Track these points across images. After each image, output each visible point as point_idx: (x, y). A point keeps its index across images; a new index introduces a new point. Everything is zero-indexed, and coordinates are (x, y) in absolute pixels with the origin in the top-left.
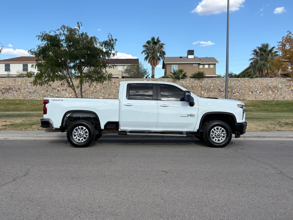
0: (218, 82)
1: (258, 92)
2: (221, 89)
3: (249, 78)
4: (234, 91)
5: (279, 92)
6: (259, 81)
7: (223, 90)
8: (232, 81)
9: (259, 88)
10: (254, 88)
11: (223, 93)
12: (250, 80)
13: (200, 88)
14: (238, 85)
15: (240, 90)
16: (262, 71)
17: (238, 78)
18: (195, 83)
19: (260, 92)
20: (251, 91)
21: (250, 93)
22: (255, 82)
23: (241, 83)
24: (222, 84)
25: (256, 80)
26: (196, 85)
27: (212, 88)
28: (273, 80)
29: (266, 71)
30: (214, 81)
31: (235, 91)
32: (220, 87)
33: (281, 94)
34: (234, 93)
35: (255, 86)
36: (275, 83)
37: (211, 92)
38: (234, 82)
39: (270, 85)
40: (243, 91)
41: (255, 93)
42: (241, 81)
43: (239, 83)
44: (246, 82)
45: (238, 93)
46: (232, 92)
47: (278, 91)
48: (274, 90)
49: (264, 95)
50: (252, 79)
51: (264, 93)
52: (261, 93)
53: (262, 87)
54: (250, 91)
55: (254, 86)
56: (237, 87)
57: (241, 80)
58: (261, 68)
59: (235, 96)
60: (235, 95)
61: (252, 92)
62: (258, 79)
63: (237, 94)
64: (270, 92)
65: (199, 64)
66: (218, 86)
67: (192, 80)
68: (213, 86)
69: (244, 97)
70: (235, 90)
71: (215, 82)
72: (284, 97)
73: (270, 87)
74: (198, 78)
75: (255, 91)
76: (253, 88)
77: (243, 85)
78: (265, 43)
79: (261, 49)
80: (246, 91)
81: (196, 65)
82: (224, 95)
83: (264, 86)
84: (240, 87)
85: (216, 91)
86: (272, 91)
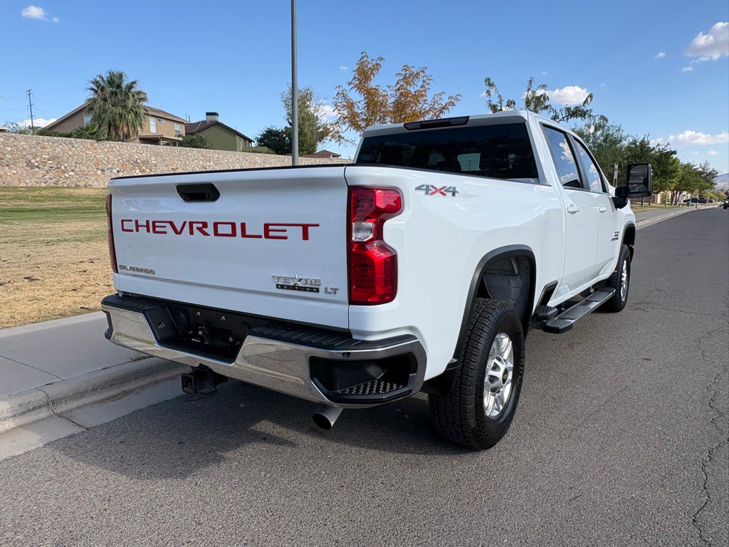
0: (23, 143)
1: (114, 170)
2: (33, 161)
3: (93, 141)
4: (63, 168)
6: (115, 149)
7: (36, 164)
8: (56, 144)
9: (116, 163)
10: (106, 163)
11: (37, 169)
12: (96, 144)
14: (71, 153)
15: (78, 166)
16: (116, 128)
17: (69, 139)
19: (118, 171)
20: (100, 167)
21: (99, 172)
22: (106, 150)
23: (78, 149)
24: (34, 150)
25: (108, 146)
27: (8, 156)
28: (140, 148)
29: (125, 130)
30: (12, 140)
31: (65, 167)
32: (29, 157)
34: (64, 172)
35: (108, 158)
36: (144, 155)
37: (8, 166)
38: (61, 147)
39: (137, 157)
40: (83, 168)
41: (108, 172)
42: (76, 145)
43: (74, 149)
44: (89, 150)
45: (72, 171)
46: (58, 168)
47: (150, 170)
48: (144, 168)
50: (101, 144)
53: (121, 161)
54: (98, 169)
55: (106, 159)
56: (70, 158)
57: (76, 143)
58: (114, 121)
59: (67, 178)
60: (67, 176)
61: (103, 170)
62: (112, 144)
63: (72, 173)
66: (25, 153)
68: (12, 153)
69: (86, 180)
70: (66, 165)
71: (15, 143)
73: (137, 162)
75: (108, 169)
76: (104, 161)
77: (81, 153)
78: (116, 70)
79: (111, 82)
80: (90, 168)
82: (40, 176)
83: (124, 160)
84: (76, 157)
85: (21, 165)
86: (140, 169)
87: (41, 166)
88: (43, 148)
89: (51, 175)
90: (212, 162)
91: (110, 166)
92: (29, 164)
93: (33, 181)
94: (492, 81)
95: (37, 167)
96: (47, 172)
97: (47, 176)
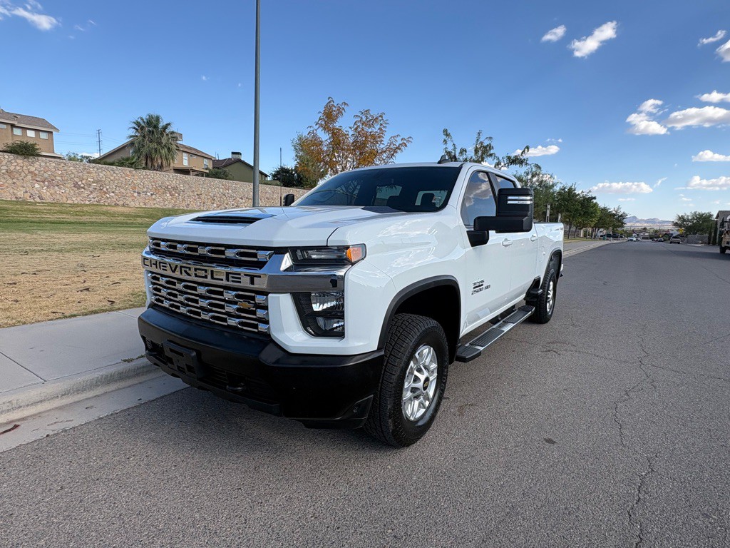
0: (71, 168)
1: (148, 194)
2: (80, 183)
3: (132, 169)
4: (105, 189)
5: (180, 197)
6: (150, 176)
7: (82, 185)
9: (150, 187)
10: (142, 187)
11: (83, 190)
12: (134, 172)
13: (29, 177)
14: (112, 178)
15: (118, 188)
16: (152, 160)
18: (16, 164)
19: (152, 195)
20: (136, 191)
21: (136, 195)
22: (142, 177)
23: (119, 175)
24: (81, 174)
25: (144, 173)
26: (18, 168)
27: (59, 178)
28: (171, 176)
29: (159, 161)
30: (63, 165)
31: (107, 189)
32: (76, 179)
33: (183, 200)
34: (106, 193)
36: (174, 182)
37: (58, 186)
38: (104, 173)
39: (168, 184)
40: (122, 190)
41: (143, 195)
42: (117, 172)
43: (115, 175)
44: (128, 176)
45: (113, 192)
46: (101, 190)
47: (179, 195)
48: (174, 192)
49: (158, 200)
50: (138, 171)
51: (158, 196)
52: (154, 197)
53: (155, 186)
54: (134, 192)
55: (142, 184)
56: (111, 182)
57: (117, 170)
58: (151, 154)
59: (108, 198)
60: (108, 196)
61: (139, 193)
62: (148, 172)
63: (112, 194)
64: (168, 195)
65: (13, 126)
66: (73, 176)
67: (6, 157)
68: (61, 176)
69: (125, 200)
70: (108, 187)
71: (65, 168)
72: (188, 205)
73: (168, 188)
74: (23, 154)
75: (143, 192)
76: (140, 186)
77: (121, 179)
78: (154, 113)
79: (149, 123)
80: (128, 191)
81: (5, 126)
82: (86, 195)
83: (157, 186)
84: (117, 181)
85: (69, 186)
86: (170, 193)
87: (86, 187)
88: (88, 173)
89: (94, 195)
90: (230, 191)
91: (145, 190)
92: (76, 185)
93: (79, 199)
94: (448, 132)
95: (83, 188)
96: (91, 192)
97: (91, 196)
